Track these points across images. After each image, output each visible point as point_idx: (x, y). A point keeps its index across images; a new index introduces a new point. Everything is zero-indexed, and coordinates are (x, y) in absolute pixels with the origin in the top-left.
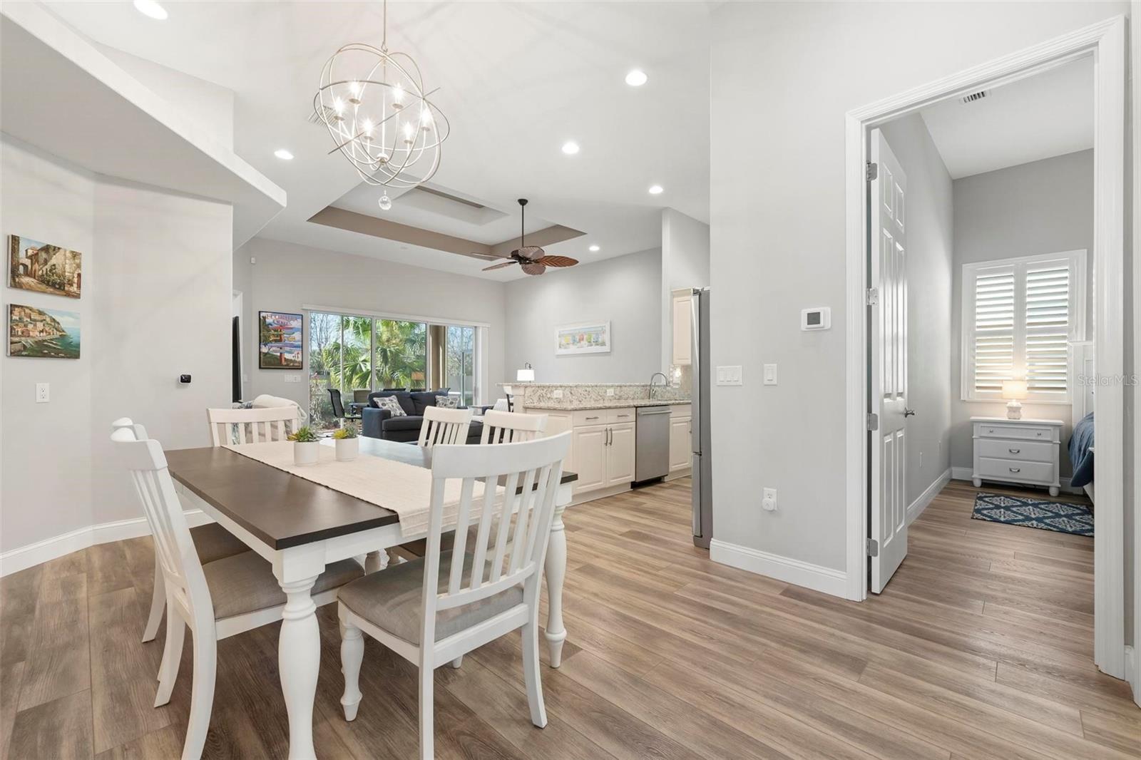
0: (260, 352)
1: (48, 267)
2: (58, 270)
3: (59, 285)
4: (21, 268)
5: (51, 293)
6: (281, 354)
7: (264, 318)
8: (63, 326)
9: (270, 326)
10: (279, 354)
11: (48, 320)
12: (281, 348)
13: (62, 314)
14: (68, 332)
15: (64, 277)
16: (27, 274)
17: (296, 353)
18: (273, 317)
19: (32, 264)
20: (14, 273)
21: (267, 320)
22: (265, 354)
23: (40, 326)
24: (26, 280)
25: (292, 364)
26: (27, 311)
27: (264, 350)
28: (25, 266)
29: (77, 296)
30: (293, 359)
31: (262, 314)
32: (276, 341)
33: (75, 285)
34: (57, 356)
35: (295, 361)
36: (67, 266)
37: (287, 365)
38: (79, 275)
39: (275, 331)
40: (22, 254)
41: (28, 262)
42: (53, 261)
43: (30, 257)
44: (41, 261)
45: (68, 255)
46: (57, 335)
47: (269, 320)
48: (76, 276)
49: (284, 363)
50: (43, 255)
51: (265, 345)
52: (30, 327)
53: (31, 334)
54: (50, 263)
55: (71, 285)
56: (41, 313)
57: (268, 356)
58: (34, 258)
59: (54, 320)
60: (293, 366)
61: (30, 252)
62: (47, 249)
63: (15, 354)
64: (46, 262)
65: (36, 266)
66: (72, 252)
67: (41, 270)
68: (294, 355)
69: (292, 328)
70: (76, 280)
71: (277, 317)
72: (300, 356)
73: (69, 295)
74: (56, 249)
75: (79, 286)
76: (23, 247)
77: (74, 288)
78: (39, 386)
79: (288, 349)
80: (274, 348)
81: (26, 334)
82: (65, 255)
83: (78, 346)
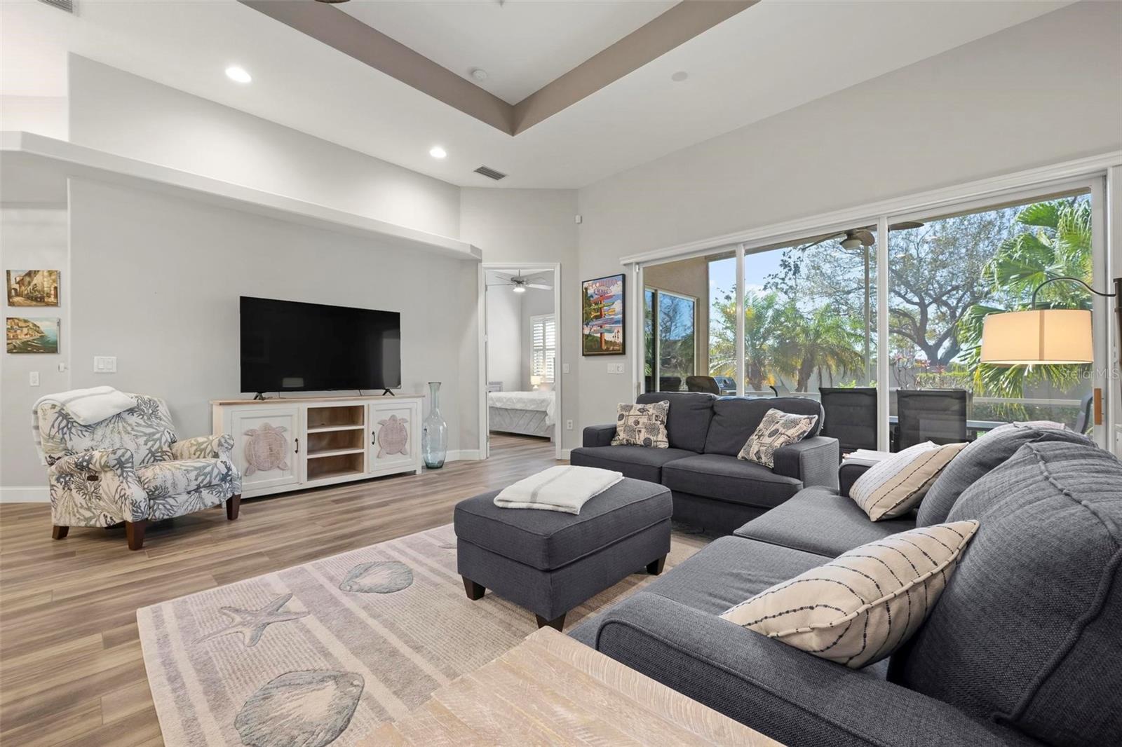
0: (583, 334)
1: (31, 287)
2: (39, 288)
3: (38, 299)
4: (13, 291)
5: (35, 306)
6: (601, 334)
7: (586, 289)
8: (42, 329)
9: (592, 299)
10: (599, 335)
11: (31, 325)
12: (601, 327)
13: (41, 320)
14: (46, 333)
15: (43, 291)
16: (17, 295)
17: (616, 331)
18: (594, 286)
19: (20, 287)
20: (10, 296)
21: (589, 291)
22: (588, 336)
23: (25, 330)
24: (17, 299)
25: (611, 348)
26: (16, 321)
27: (587, 332)
28: (15, 290)
29: (56, 305)
30: (613, 340)
31: (586, 285)
32: (597, 317)
33: (52, 296)
34: (38, 352)
35: (614, 344)
36: (45, 283)
37: (607, 350)
38: (56, 288)
39: (596, 304)
40: (13, 281)
41: (17, 286)
42: (35, 281)
43: (18, 283)
44: (26, 283)
45: (46, 274)
46: (38, 335)
47: (590, 292)
48: (52, 289)
49: (604, 347)
50: (28, 279)
51: (587, 325)
52: (19, 332)
53: (19, 337)
54: (32, 284)
55: (49, 297)
56: (26, 321)
57: (590, 338)
58: (21, 283)
59: (35, 325)
60: (613, 350)
61: (18, 279)
62: (29, 274)
63: (10, 351)
64: (29, 283)
65: (23, 288)
66: (49, 271)
67: (26, 290)
68: (613, 334)
69: (611, 297)
70: (53, 292)
71: (598, 285)
72: (621, 335)
73: (48, 304)
74: (36, 272)
75: (56, 296)
76: (13, 276)
77: (52, 299)
78: (32, 373)
79: (607, 326)
80: (595, 328)
81: (15, 337)
82: (43, 275)
83: (56, 343)
